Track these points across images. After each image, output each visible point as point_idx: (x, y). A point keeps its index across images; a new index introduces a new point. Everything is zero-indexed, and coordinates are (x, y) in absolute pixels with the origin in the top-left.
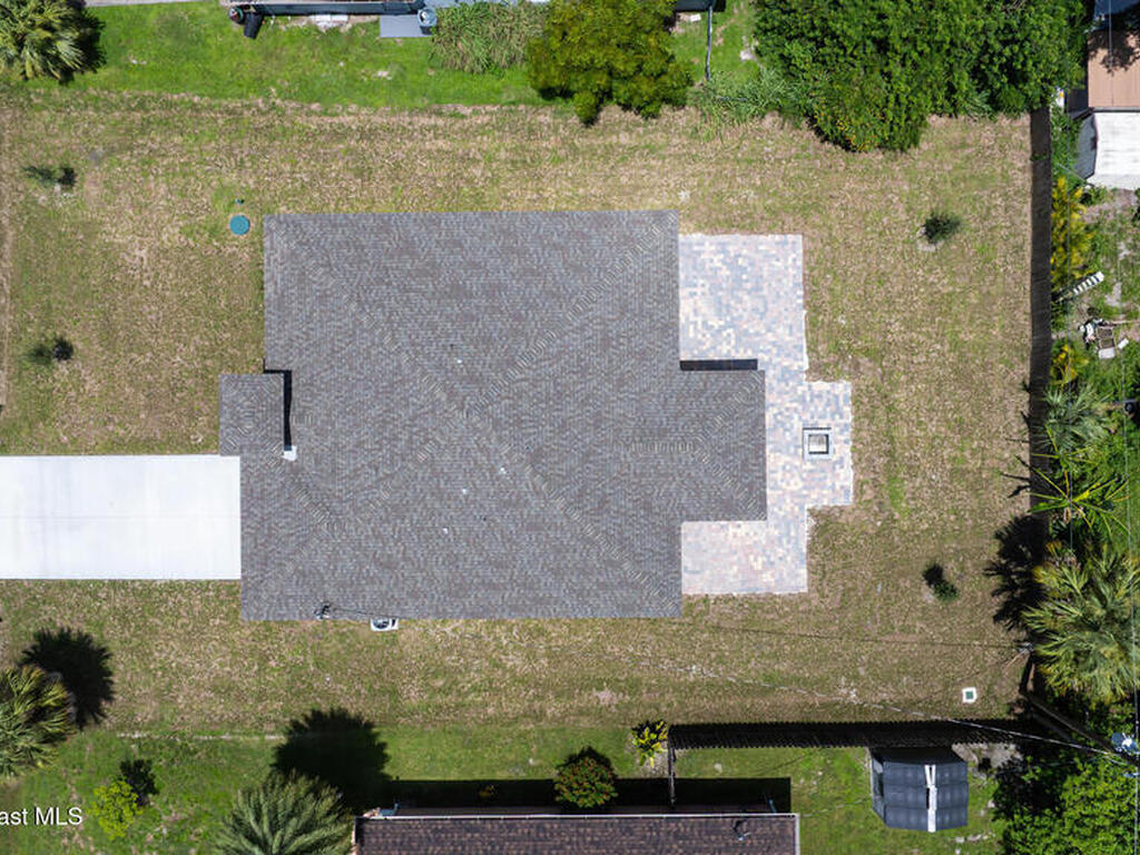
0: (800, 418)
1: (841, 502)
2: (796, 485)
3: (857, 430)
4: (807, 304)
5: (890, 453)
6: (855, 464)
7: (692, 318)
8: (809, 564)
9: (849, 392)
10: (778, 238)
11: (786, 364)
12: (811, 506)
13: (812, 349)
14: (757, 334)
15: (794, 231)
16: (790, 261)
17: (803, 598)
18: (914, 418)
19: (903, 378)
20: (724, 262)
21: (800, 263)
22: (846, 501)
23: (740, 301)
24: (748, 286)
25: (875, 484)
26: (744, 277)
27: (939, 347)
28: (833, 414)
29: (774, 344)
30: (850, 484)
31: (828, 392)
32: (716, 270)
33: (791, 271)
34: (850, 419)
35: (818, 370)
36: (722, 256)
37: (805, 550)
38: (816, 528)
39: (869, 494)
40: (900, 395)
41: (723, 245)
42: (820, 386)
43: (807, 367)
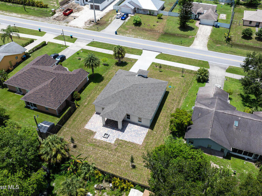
0: (111, 135)
1: (95, 136)
2: (101, 131)
3: (105, 142)
4: (129, 142)
5: (98, 146)
6: (100, 140)
7: (134, 127)
8: (88, 129)
9: (112, 143)
10: (142, 141)
11: (121, 136)
12: (97, 132)
13: (121, 140)
14: (128, 134)
15: (142, 144)
16: (138, 142)
17: (84, 127)
18: (102, 152)
19: (110, 153)
20: (142, 133)
21: (137, 143)
22: (95, 137)
23: (134, 133)
24: (136, 135)
25: (95, 142)
26: (138, 135)
27: (112, 160)
28: (109, 140)
29: (125, 135)
30: (97, 138)
31: (113, 140)
32: (141, 132)
33: (136, 141)
34: (107, 142)
35: (118, 140)
36: (143, 133)
37: (91, 129)
38: (93, 132)
39: (94, 141)
40: (107, 151)
41: (145, 134)
42: (115, 139)
43: (119, 139)
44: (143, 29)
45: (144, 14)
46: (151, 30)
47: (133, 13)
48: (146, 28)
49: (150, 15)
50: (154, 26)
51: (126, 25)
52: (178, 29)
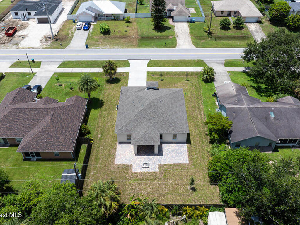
0: (151, 163)
1: (133, 169)
2: (137, 162)
3: (148, 173)
4: (175, 164)
5: (143, 180)
6: (141, 172)
7: (171, 146)
8: (121, 164)
9: (156, 171)
10: (188, 159)
11: (162, 161)
12: (133, 164)
13: (165, 165)
14: (168, 156)
15: (189, 162)
16: (183, 161)
17: (114, 164)
18: (151, 185)
19: (159, 182)
20: (182, 151)
21: (183, 163)
22: (133, 171)
23: (174, 153)
24: (177, 155)
25: (136, 177)
26: (179, 154)
27: (167, 190)
28: (152, 168)
29: (166, 159)
30: (137, 171)
31: (156, 168)
32: (180, 150)
33: (181, 162)
34: (151, 171)
35: (161, 166)
37: (124, 163)
38: (128, 165)
39: (134, 175)
40: (156, 182)
41: (185, 151)
42: (158, 166)
43: (161, 164)
44: (115, 38)
45: (107, 20)
46: (125, 37)
47: (94, 21)
48: (118, 35)
49: (115, 19)
50: (125, 31)
51: (92, 35)
52: (154, 31)
